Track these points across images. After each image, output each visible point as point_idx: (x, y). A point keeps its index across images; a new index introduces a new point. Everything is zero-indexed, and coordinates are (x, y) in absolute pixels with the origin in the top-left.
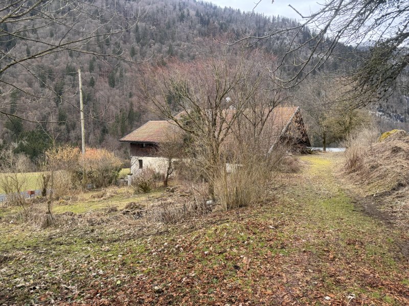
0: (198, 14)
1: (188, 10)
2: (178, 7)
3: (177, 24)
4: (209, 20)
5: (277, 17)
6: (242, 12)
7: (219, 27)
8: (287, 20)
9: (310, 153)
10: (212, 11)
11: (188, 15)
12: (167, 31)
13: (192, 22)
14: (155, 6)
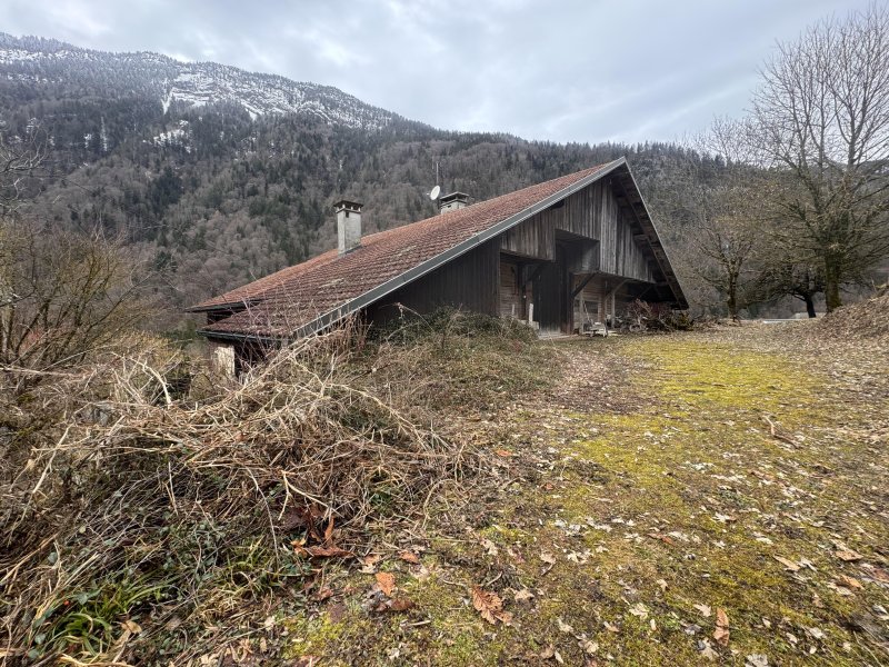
0: (529, 157)
1: (517, 155)
2: (503, 153)
3: (503, 173)
4: (544, 163)
5: (644, 144)
6: (592, 146)
7: (558, 169)
8: (661, 146)
9: (684, 329)
10: (550, 150)
11: (517, 160)
12: (490, 184)
13: (522, 168)
14: (474, 156)
